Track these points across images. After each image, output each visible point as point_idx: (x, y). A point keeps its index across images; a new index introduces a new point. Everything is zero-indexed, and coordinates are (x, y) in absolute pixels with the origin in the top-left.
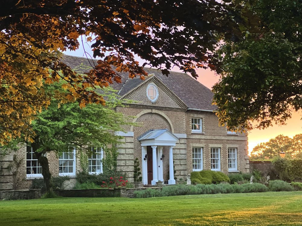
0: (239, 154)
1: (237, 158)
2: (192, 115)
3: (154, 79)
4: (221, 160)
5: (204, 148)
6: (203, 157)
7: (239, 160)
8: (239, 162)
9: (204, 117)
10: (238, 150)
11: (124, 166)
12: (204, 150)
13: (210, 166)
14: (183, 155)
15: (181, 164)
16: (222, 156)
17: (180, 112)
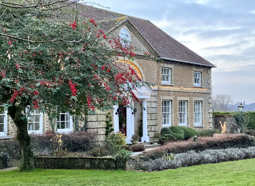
0: (203, 108)
1: (202, 112)
2: (162, 65)
3: (127, 22)
4: (188, 114)
5: (173, 101)
6: (172, 111)
7: (203, 114)
8: (203, 116)
9: (173, 68)
10: (203, 103)
11: (95, 121)
12: (173, 103)
13: (178, 121)
14: (154, 109)
15: (152, 119)
16: (189, 110)
17: (151, 61)
